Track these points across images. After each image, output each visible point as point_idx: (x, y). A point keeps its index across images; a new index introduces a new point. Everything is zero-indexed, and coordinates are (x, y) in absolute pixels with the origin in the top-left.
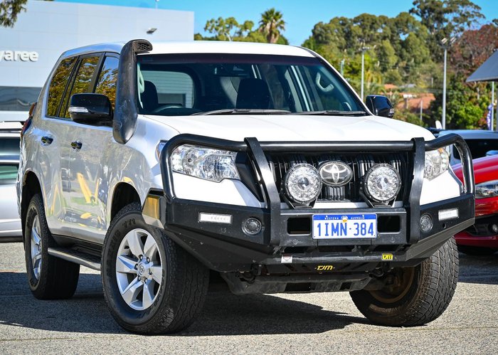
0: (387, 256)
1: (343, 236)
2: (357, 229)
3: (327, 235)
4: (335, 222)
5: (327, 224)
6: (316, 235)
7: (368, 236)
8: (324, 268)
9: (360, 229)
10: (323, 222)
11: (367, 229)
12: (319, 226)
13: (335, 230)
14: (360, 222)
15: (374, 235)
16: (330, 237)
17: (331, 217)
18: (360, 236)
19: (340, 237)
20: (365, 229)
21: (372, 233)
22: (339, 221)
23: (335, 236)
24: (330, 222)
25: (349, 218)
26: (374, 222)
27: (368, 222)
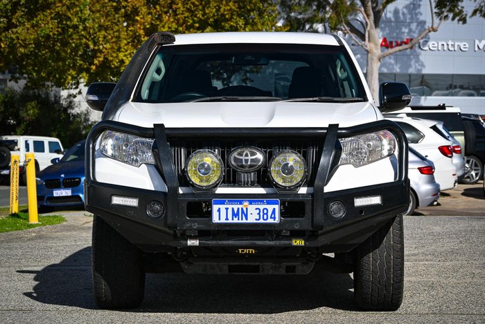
0: (298, 242)
1: (244, 221)
2: (259, 214)
3: (227, 219)
4: (236, 207)
5: (227, 209)
6: (215, 219)
7: (270, 221)
8: (246, 251)
9: (261, 214)
10: (223, 207)
11: (269, 214)
12: (219, 210)
13: (235, 215)
14: (262, 207)
15: (277, 220)
16: (230, 221)
17: (231, 202)
18: (261, 221)
19: (240, 221)
20: (267, 214)
21: (274, 218)
22: (240, 206)
23: (236, 220)
24: (230, 207)
25: (251, 204)
26: (277, 207)
27: (270, 208)
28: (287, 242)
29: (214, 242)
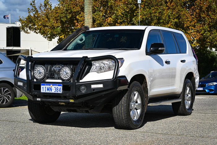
0: (71, 100)
1: (51, 92)
2: (55, 89)
3: (45, 91)
4: (48, 87)
5: (45, 87)
6: (42, 91)
7: (59, 92)
8: (62, 104)
9: (56, 89)
10: (44, 86)
11: (59, 90)
12: (43, 88)
13: (48, 90)
14: (56, 87)
15: (61, 92)
16: (46, 92)
17: (47, 85)
18: (56, 92)
19: (49, 92)
20: (58, 89)
21: (60, 91)
22: (50, 86)
23: (48, 92)
24: (46, 86)
25: (53, 86)
26: (61, 87)
27: (59, 87)
28: (68, 101)
29: (45, 99)
